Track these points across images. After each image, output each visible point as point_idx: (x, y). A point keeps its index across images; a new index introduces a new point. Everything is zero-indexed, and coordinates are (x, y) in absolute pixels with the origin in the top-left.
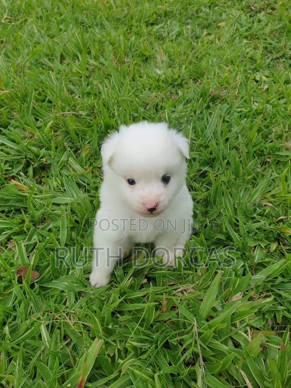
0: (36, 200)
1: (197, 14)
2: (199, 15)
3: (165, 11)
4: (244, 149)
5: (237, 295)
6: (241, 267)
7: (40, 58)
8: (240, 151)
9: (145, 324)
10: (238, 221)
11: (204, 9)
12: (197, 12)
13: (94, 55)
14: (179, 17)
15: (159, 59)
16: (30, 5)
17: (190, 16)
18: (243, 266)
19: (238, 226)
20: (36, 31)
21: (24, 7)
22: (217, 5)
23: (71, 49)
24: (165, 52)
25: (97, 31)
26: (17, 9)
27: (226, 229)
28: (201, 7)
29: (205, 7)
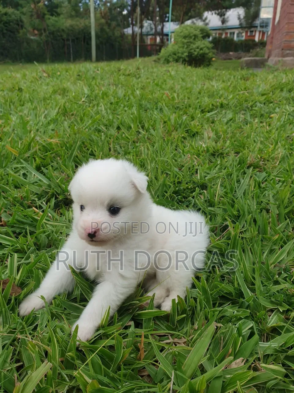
0: (47, 225)
1: (252, 108)
2: (253, 109)
3: (221, 103)
4: (274, 211)
5: (238, 361)
6: (249, 329)
7: (99, 126)
8: (270, 211)
9: (112, 366)
10: (254, 278)
11: (258, 104)
12: (252, 106)
13: (147, 128)
14: (233, 108)
15: (206, 135)
16: (106, 94)
17: (244, 108)
18: (252, 328)
19: (254, 284)
20: (103, 109)
21: (100, 95)
22: (272, 103)
23: (128, 122)
24: (213, 130)
25: (155, 113)
26: (95, 96)
27: (238, 284)
28: (256, 103)
29: (261, 103)
